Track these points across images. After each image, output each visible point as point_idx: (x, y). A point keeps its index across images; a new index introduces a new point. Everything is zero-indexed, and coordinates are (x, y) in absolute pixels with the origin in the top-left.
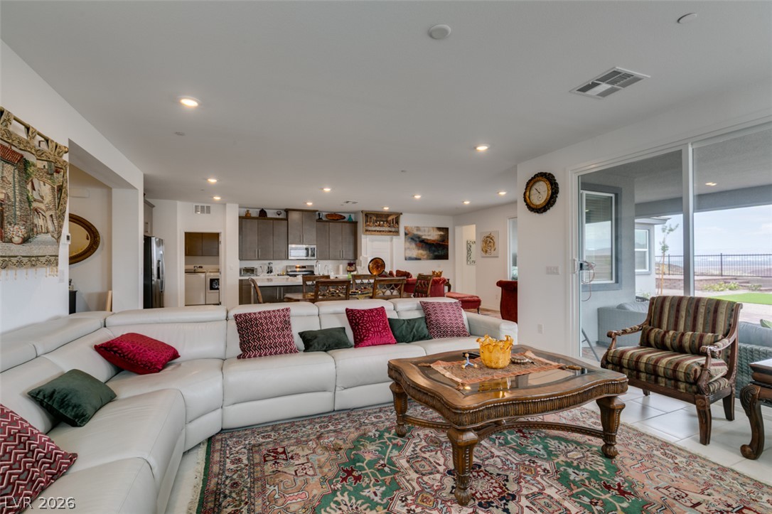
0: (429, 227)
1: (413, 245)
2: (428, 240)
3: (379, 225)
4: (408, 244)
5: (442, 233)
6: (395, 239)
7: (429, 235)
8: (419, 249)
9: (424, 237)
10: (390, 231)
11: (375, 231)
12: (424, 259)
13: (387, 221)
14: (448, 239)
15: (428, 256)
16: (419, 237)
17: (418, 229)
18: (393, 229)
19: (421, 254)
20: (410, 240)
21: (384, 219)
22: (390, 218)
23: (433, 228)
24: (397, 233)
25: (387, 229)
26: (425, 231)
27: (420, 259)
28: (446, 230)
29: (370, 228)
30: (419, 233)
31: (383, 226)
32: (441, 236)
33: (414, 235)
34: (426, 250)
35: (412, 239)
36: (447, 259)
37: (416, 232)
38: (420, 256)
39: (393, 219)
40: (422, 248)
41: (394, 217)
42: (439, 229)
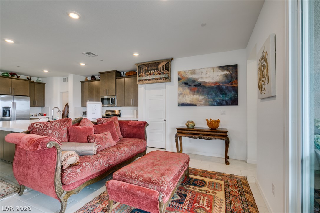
0: (207, 68)
1: (187, 90)
2: (206, 83)
3: (150, 74)
4: (181, 89)
5: (227, 72)
6: (168, 85)
7: (207, 78)
8: (194, 94)
9: (200, 80)
10: (161, 78)
11: (146, 80)
12: (201, 105)
13: (157, 69)
14: (237, 79)
15: (206, 101)
16: (194, 81)
17: (193, 72)
18: (163, 76)
19: (197, 100)
20: (184, 85)
21: (153, 68)
22: (160, 66)
23: (213, 68)
24: (168, 79)
25: (158, 76)
26: (201, 73)
27: (195, 105)
28: (235, 67)
29: (143, 78)
30: (194, 76)
31: (153, 74)
32: (226, 76)
33: (189, 79)
34: (203, 95)
35: (186, 84)
36: (237, 104)
37: (190, 76)
38: (195, 102)
39: (163, 66)
40: (198, 92)
41: (163, 64)
42: (222, 68)
